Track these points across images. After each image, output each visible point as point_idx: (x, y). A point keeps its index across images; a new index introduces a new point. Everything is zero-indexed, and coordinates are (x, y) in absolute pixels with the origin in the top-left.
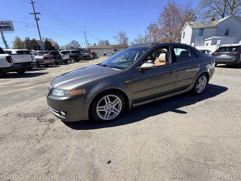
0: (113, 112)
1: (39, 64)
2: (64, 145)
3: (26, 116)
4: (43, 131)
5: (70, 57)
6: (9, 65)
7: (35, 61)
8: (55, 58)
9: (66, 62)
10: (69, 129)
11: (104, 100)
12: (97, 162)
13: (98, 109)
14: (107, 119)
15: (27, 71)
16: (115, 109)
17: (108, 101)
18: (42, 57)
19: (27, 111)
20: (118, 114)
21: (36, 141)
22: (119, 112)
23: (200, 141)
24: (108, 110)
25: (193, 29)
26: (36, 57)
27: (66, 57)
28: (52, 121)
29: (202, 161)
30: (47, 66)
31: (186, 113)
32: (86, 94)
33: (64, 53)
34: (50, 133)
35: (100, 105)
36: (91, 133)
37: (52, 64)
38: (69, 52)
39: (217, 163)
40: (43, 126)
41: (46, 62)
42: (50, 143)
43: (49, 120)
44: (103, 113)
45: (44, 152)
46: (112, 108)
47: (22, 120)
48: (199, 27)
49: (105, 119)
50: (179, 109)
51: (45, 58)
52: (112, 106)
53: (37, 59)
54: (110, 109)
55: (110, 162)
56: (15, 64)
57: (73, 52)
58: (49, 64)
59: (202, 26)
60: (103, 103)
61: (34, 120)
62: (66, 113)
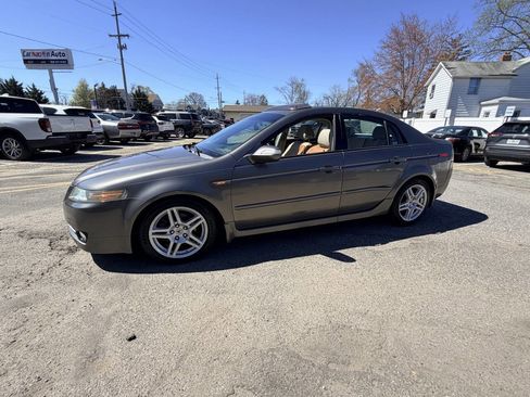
0: (189, 243)
1: (108, 138)
3: (32, 236)
5: (176, 127)
6: (43, 135)
7: (101, 130)
8: (142, 127)
9: (165, 137)
11: (166, 216)
14: (174, 256)
15: (82, 149)
16: (193, 238)
17: (175, 220)
18: (114, 124)
20: (199, 248)
22: (202, 244)
23: (344, 321)
24: (177, 238)
25: (454, 79)
26: (103, 123)
27: (168, 126)
28: (71, 251)
30: (125, 142)
31: (353, 260)
32: (128, 202)
33: (164, 118)
34: (57, 271)
37: (135, 139)
38: (174, 116)
41: (123, 133)
42: (45, 290)
44: (165, 243)
45: (25, 305)
46: (185, 235)
47: (22, 242)
48: (470, 75)
49: (168, 255)
51: (122, 126)
52: (185, 231)
53: (104, 127)
54: (181, 236)
55: (134, 338)
56: (55, 134)
57: (182, 116)
58: (129, 139)
59: (476, 72)
60: (164, 223)
61: (42, 245)
62: (86, 235)
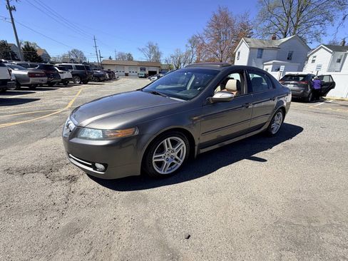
0: (174, 161)
1: (19, 84)
2: (108, 217)
3: (23, 172)
4: (63, 197)
5: (73, 75)
7: (14, 78)
8: (47, 75)
9: (65, 83)
10: (108, 190)
11: (163, 144)
12: (170, 239)
13: (155, 158)
14: (166, 173)
16: (177, 158)
17: (168, 146)
18: (25, 73)
19: (21, 164)
20: (180, 164)
21: (55, 213)
22: (182, 161)
23: (294, 197)
24: (168, 160)
25: (250, 48)
26: (15, 72)
27: (67, 75)
28: (73, 179)
29: (304, 223)
30: (33, 87)
31: (266, 161)
33: (63, 68)
34: (76, 198)
35: (157, 153)
36: (146, 196)
37: (41, 85)
38: (70, 67)
39: (322, 224)
40: (60, 189)
41: (32, 80)
42: (83, 214)
43: (67, 178)
44: (160, 164)
45: (78, 231)
46: (172, 157)
47: (18, 178)
48: (258, 47)
49: (162, 173)
50: (256, 155)
51: (31, 75)
52: (172, 154)
53: (15, 75)
54: (169, 158)
55: (189, 236)
57: (78, 67)
58: (36, 85)
59: (261, 45)
60: (162, 150)
61: (40, 178)
62: (106, 165)
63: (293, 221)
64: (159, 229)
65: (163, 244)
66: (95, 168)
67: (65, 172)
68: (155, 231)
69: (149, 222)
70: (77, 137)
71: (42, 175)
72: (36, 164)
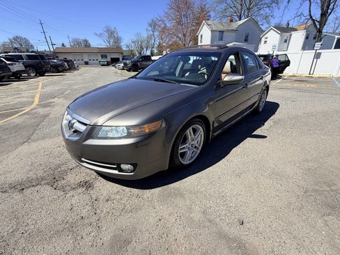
0: (195, 150)
2: (152, 220)
4: (88, 208)
5: (26, 67)
12: (226, 229)
13: (181, 149)
17: (191, 135)
20: (199, 151)
22: (200, 148)
27: (18, 67)
28: (87, 185)
31: (266, 137)
33: (12, 59)
40: (78, 199)
43: (80, 185)
49: (186, 163)
50: (255, 133)
59: (221, 28)
61: (47, 190)
62: (135, 165)
63: (317, 188)
64: (210, 221)
65: (222, 236)
66: (121, 170)
67: (73, 178)
68: (208, 224)
69: (197, 216)
70: (93, 138)
71: (48, 188)
72: (31, 175)
